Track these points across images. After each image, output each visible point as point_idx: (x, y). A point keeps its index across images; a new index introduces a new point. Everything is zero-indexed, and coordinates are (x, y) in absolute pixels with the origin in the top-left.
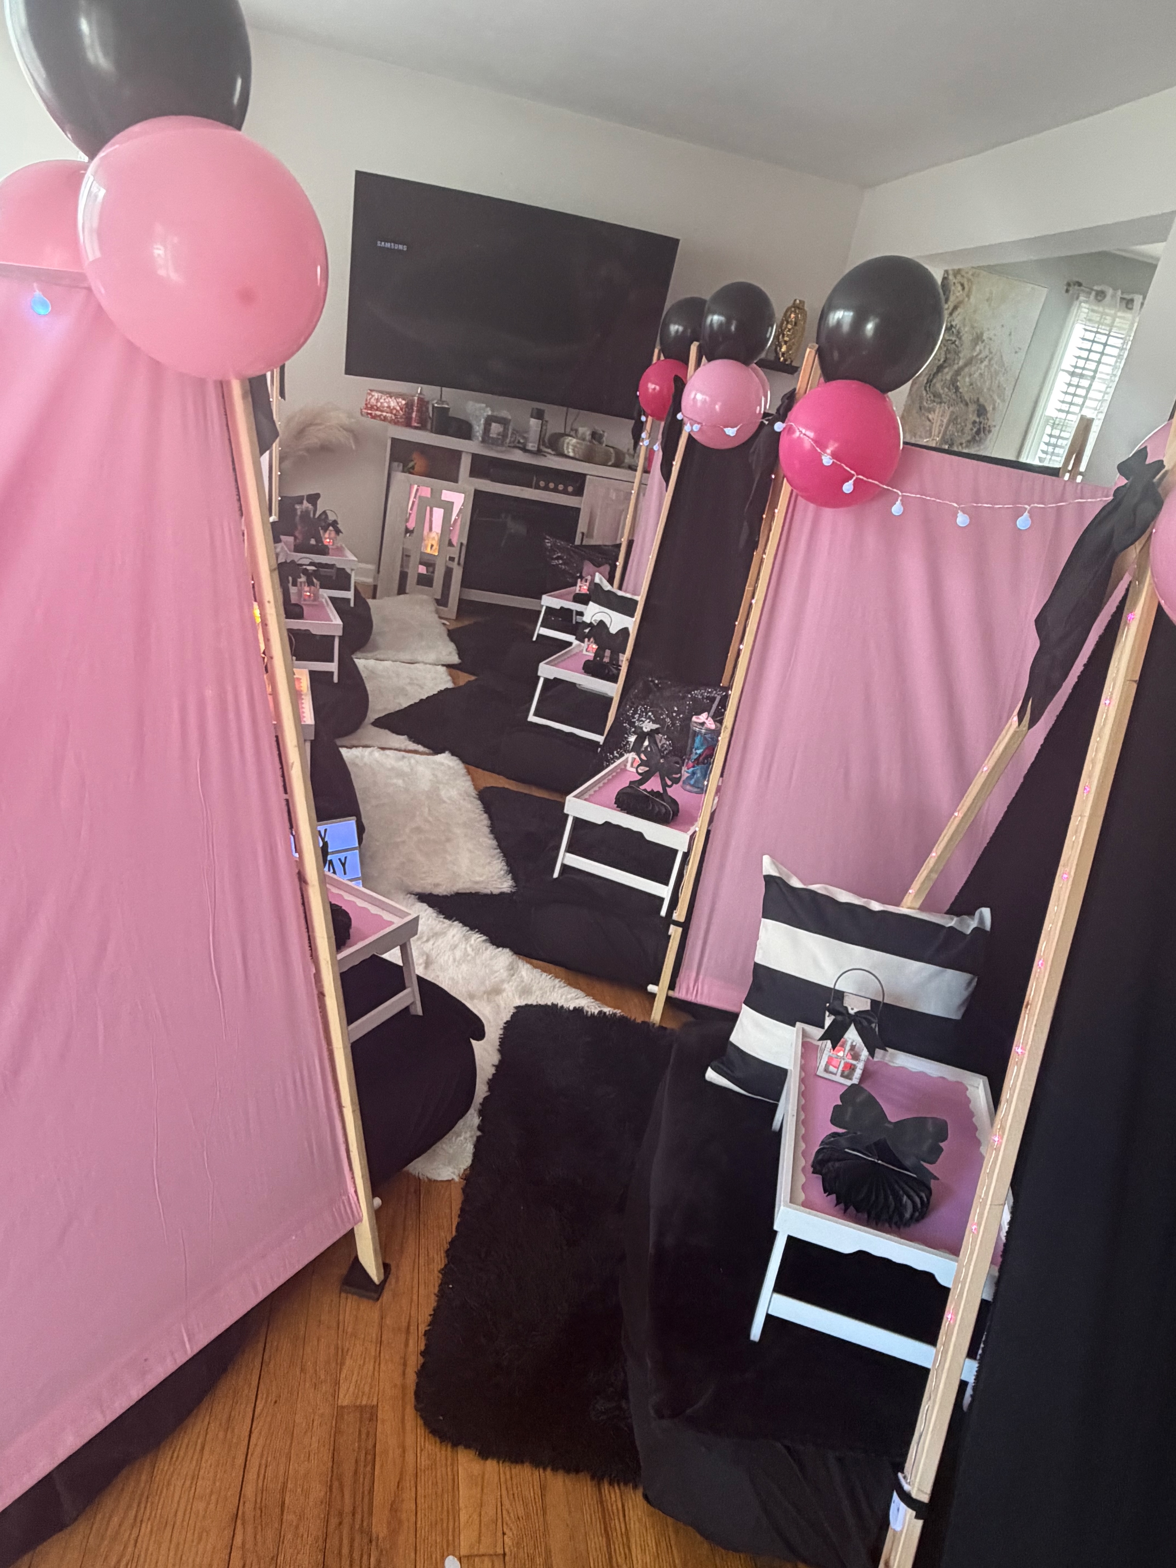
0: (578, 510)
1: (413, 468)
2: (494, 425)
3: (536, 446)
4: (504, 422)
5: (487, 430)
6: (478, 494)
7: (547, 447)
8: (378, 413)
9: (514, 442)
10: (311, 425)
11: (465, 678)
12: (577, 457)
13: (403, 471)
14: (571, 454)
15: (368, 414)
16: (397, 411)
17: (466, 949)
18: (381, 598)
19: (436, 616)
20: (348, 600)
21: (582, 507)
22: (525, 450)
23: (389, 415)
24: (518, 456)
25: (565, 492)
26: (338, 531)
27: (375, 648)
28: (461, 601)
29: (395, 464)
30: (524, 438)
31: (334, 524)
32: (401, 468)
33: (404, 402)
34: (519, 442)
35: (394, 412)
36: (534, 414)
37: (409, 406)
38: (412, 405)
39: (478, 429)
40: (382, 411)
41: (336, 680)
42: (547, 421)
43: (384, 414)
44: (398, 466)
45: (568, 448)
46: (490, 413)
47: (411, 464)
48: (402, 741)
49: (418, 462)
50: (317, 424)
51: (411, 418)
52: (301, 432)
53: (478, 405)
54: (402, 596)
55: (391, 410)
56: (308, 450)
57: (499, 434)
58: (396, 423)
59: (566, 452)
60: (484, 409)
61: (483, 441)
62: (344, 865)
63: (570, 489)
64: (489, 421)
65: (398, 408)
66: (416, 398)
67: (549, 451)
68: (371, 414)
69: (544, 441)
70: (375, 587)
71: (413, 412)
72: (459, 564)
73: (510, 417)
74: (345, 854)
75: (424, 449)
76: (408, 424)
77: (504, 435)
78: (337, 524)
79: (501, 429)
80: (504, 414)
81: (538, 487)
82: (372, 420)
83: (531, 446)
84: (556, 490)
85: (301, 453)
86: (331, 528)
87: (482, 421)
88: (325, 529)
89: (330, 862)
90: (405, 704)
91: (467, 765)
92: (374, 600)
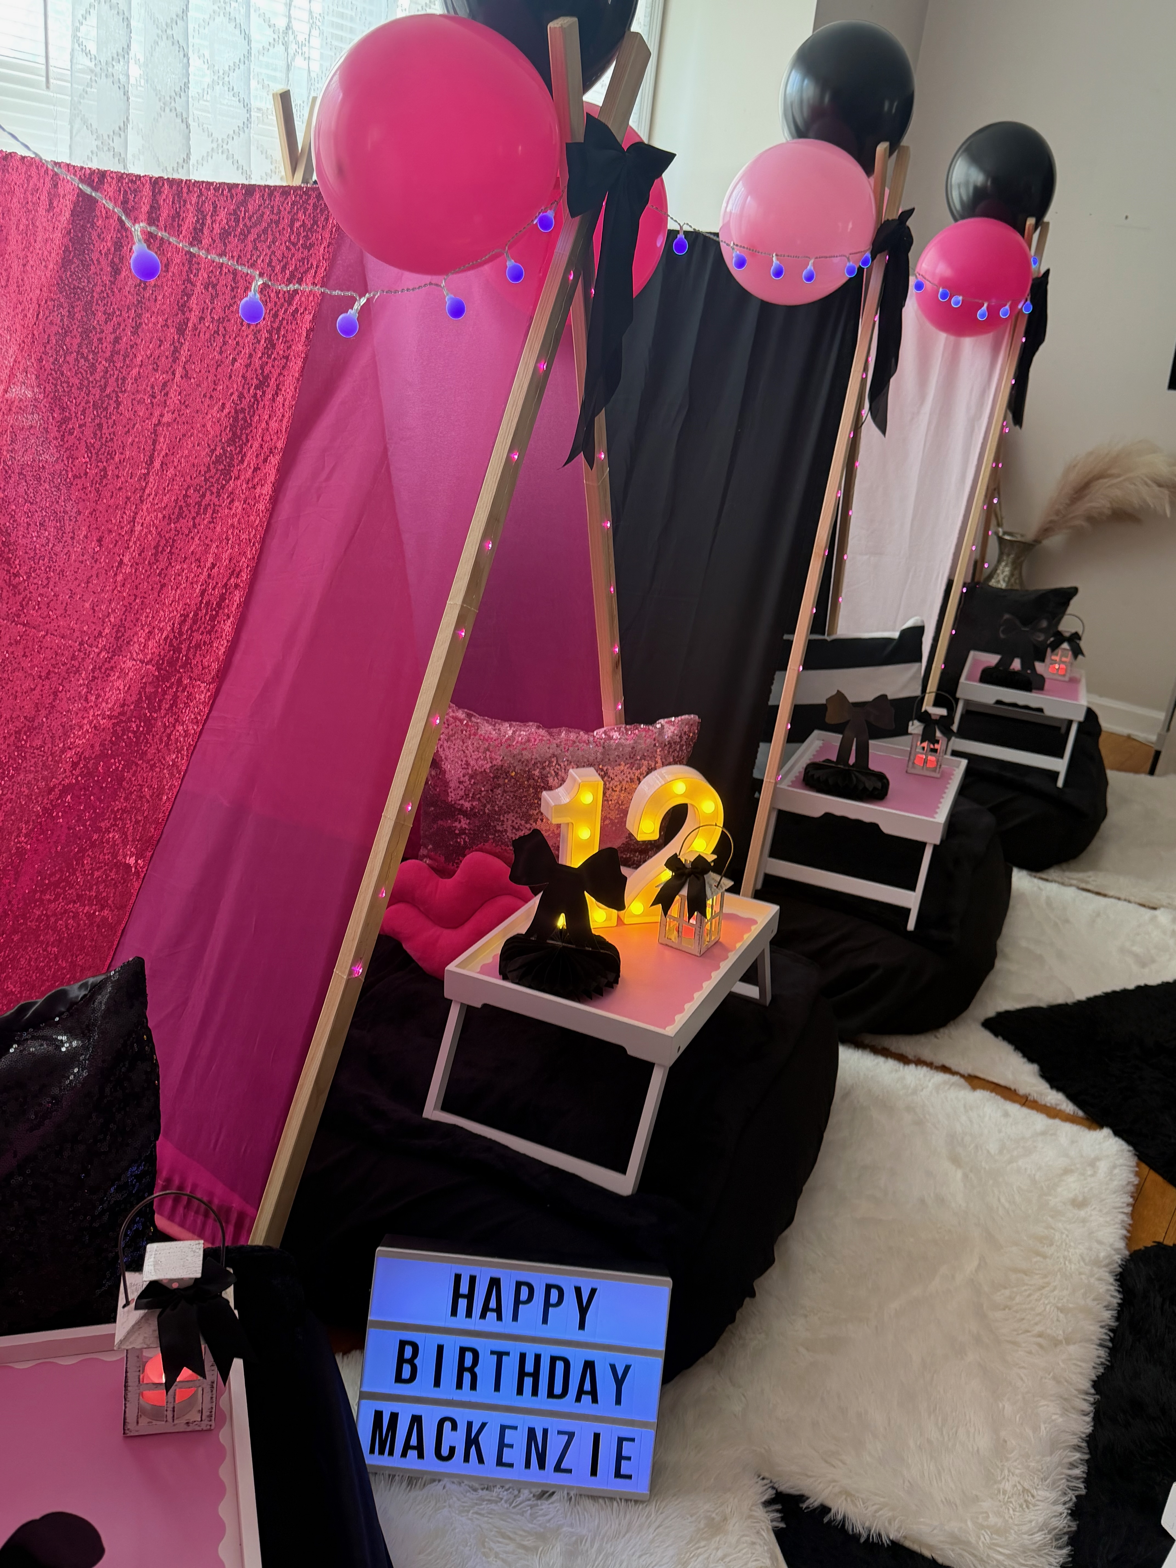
10: (1101, 476)
18: (1165, 774)
20: (1055, 775)
26: (1077, 652)
27: (1093, 866)
31: (1074, 639)
41: (911, 925)
48: (1024, 1074)
50: (1111, 476)
56: (1090, 519)
62: (619, 1383)
70: (1158, 754)
74: (629, 1358)
78: (1080, 639)
85: (1077, 522)
86: (1065, 646)
88: (1055, 646)
89: (589, 1366)
90: (1082, 991)
91: (1145, 1169)
92: (1149, 777)
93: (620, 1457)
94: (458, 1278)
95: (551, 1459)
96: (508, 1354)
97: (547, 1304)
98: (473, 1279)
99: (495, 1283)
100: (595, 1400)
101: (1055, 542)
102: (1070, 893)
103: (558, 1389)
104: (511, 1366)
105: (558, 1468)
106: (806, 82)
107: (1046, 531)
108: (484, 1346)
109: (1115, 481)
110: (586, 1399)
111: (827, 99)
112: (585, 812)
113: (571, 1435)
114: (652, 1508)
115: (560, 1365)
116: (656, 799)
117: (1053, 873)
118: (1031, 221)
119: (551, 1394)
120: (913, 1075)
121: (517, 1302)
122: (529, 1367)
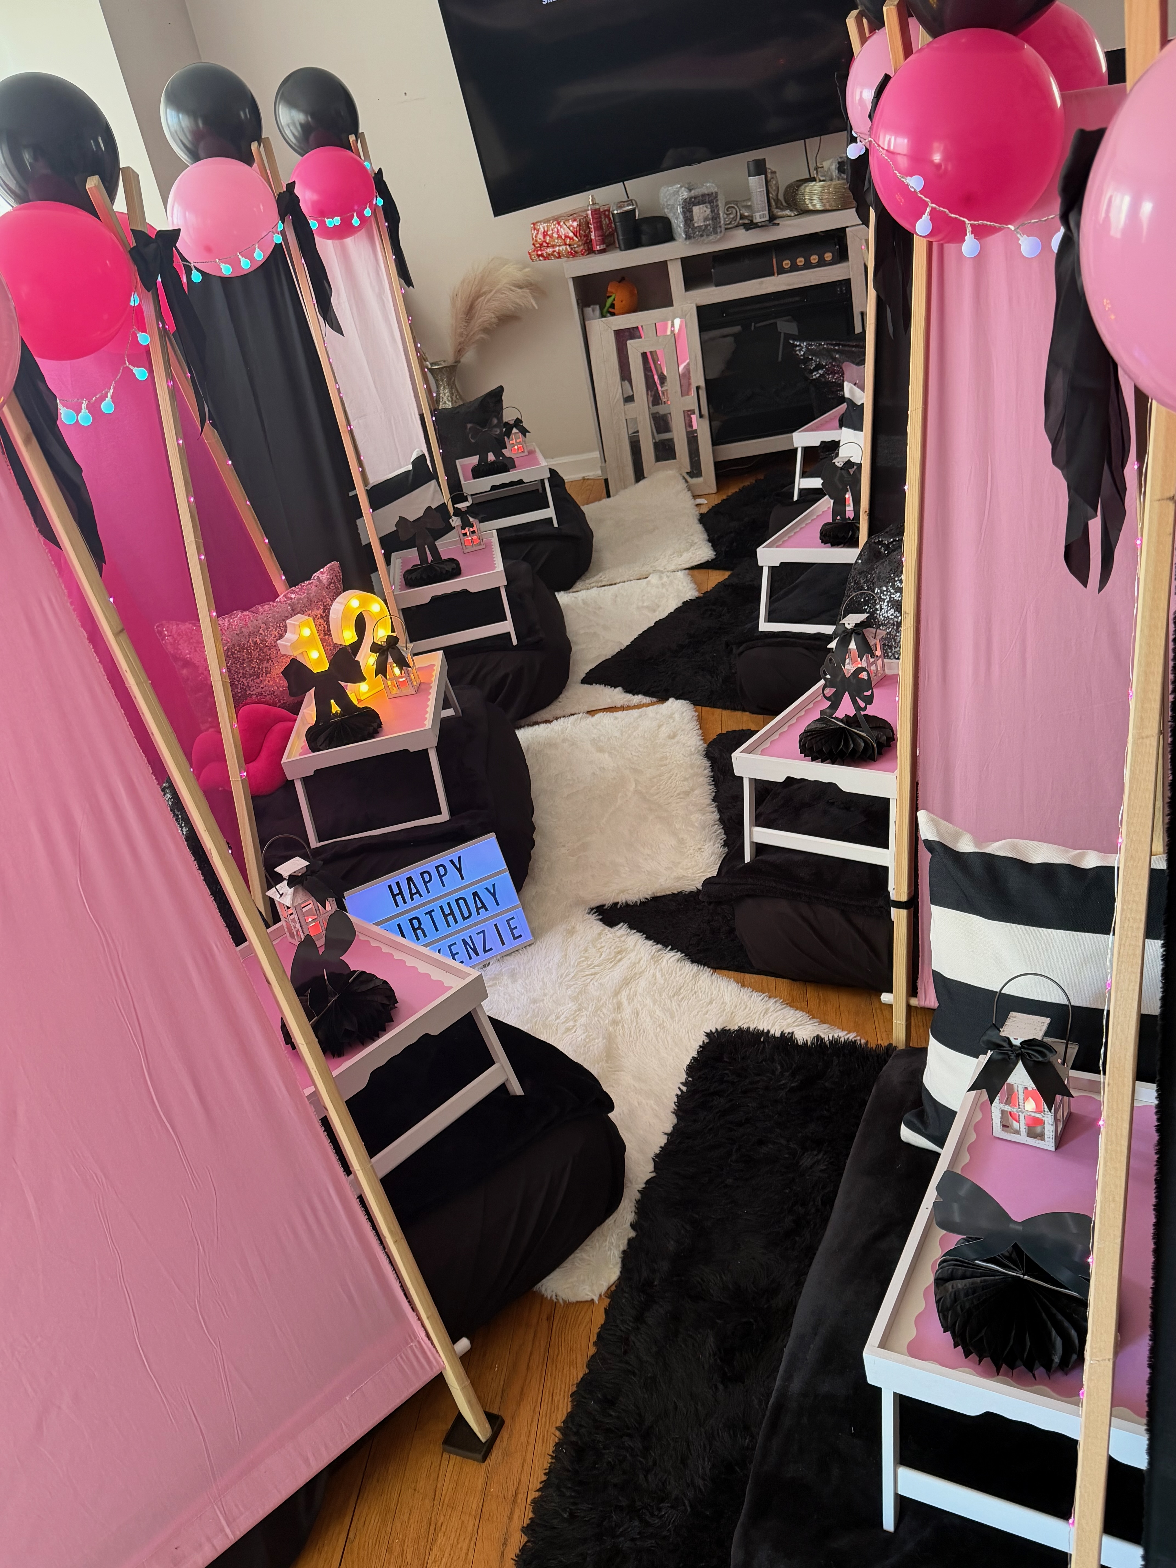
0: (848, 282)
1: (612, 306)
2: (696, 209)
3: (766, 212)
4: (708, 199)
5: (688, 220)
6: (702, 311)
7: (782, 210)
8: (550, 250)
9: (735, 219)
10: (478, 296)
11: (717, 577)
12: (828, 208)
13: (603, 316)
14: (819, 207)
15: (539, 256)
16: (571, 239)
17: (654, 975)
18: (617, 492)
19: (689, 494)
20: (550, 520)
21: (851, 277)
22: (750, 225)
23: (563, 248)
24: (742, 239)
25: (822, 263)
26: (524, 432)
28: (718, 465)
29: (589, 310)
30: (749, 207)
31: (518, 423)
32: (598, 312)
33: (575, 224)
34: (742, 217)
35: (568, 241)
36: (752, 168)
37: (584, 226)
38: (588, 223)
39: (678, 224)
40: (553, 246)
41: (515, 642)
42: (774, 173)
43: (557, 249)
44: (593, 311)
45: (811, 200)
46: (685, 194)
47: (609, 302)
48: (616, 695)
49: (617, 295)
50: (485, 293)
51: (591, 240)
52: (470, 311)
53: (672, 189)
54: (641, 483)
55: (564, 239)
56: (485, 330)
57: (706, 219)
58: (573, 254)
59: (811, 207)
60: (676, 193)
61: (688, 237)
62: (493, 894)
63: (828, 256)
64: (688, 205)
65: (571, 234)
66: (589, 212)
67: (788, 212)
68: (542, 255)
69: (777, 200)
70: (606, 481)
71: (590, 232)
72: (701, 416)
73: (714, 189)
74: (492, 881)
75: (622, 276)
76: (590, 251)
77: (715, 217)
78: (521, 422)
79: (708, 211)
80: (709, 187)
81: (782, 271)
82: (547, 261)
83: (760, 216)
84: (808, 266)
85: (477, 337)
86: (515, 430)
87: (679, 210)
88: (508, 434)
89: (475, 894)
90: (627, 641)
91: (699, 708)
92: (608, 500)
93: (512, 930)
94: (390, 887)
95: (480, 950)
96: (433, 911)
97: (441, 877)
98: (398, 883)
99: (409, 880)
100: (486, 910)
101: (469, 357)
102: (594, 592)
103: (466, 914)
104: (438, 916)
105: (485, 951)
106: (181, 116)
107: (460, 351)
108: (420, 913)
109: (489, 296)
110: (482, 911)
111: (201, 125)
112: (310, 641)
113: (483, 932)
114: (538, 943)
115: (461, 902)
116: (345, 616)
117: (579, 585)
118: (352, 138)
119: (464, 918)
120: (556, 725)
121: (426, 883)
122: (447, 911)
